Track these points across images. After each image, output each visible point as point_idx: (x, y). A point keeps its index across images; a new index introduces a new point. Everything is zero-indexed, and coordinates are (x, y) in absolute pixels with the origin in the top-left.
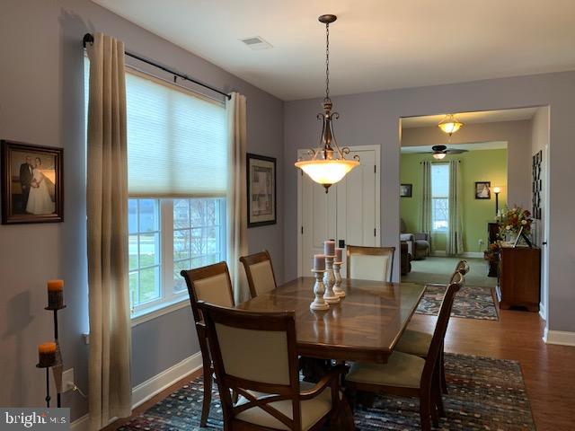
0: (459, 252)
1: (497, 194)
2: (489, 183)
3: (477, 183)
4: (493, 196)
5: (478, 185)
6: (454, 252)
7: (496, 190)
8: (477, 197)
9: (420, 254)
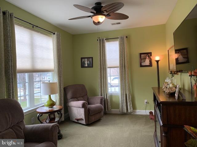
0: (129, 111)
1: (157, 61)
2: (151, 53)
3: (141, 54)
4: (154, 64)
5: (142, 55)
6: (125, 111)
7: (157, 58)
8: (141, 66)
9: (93, 119)
